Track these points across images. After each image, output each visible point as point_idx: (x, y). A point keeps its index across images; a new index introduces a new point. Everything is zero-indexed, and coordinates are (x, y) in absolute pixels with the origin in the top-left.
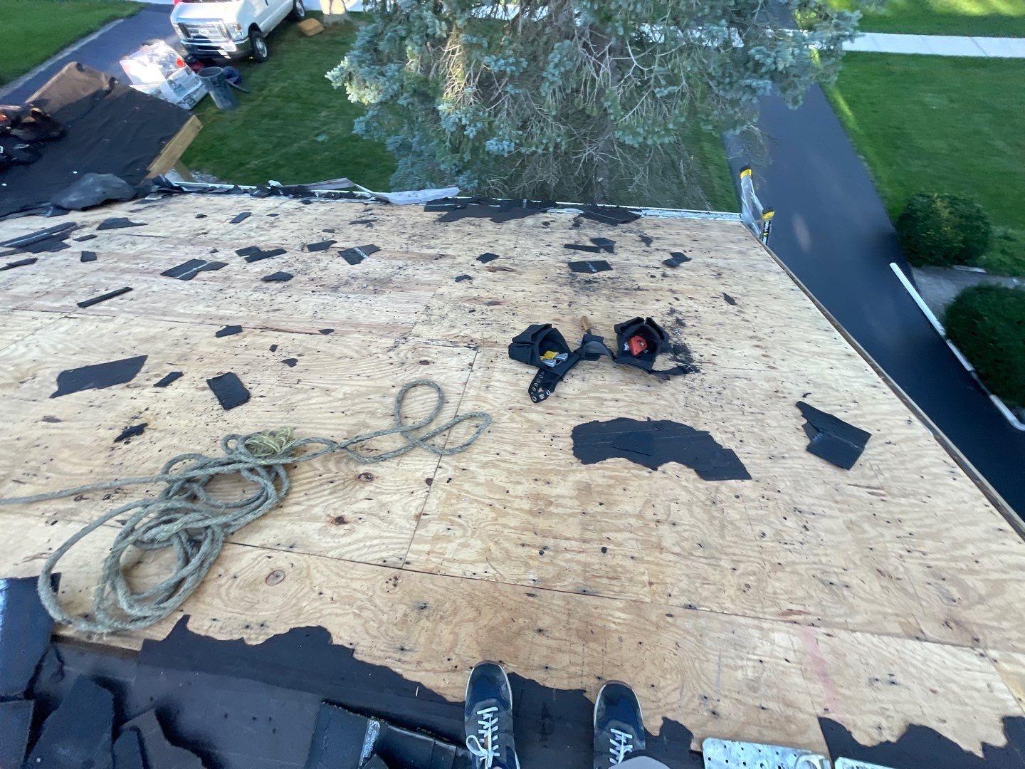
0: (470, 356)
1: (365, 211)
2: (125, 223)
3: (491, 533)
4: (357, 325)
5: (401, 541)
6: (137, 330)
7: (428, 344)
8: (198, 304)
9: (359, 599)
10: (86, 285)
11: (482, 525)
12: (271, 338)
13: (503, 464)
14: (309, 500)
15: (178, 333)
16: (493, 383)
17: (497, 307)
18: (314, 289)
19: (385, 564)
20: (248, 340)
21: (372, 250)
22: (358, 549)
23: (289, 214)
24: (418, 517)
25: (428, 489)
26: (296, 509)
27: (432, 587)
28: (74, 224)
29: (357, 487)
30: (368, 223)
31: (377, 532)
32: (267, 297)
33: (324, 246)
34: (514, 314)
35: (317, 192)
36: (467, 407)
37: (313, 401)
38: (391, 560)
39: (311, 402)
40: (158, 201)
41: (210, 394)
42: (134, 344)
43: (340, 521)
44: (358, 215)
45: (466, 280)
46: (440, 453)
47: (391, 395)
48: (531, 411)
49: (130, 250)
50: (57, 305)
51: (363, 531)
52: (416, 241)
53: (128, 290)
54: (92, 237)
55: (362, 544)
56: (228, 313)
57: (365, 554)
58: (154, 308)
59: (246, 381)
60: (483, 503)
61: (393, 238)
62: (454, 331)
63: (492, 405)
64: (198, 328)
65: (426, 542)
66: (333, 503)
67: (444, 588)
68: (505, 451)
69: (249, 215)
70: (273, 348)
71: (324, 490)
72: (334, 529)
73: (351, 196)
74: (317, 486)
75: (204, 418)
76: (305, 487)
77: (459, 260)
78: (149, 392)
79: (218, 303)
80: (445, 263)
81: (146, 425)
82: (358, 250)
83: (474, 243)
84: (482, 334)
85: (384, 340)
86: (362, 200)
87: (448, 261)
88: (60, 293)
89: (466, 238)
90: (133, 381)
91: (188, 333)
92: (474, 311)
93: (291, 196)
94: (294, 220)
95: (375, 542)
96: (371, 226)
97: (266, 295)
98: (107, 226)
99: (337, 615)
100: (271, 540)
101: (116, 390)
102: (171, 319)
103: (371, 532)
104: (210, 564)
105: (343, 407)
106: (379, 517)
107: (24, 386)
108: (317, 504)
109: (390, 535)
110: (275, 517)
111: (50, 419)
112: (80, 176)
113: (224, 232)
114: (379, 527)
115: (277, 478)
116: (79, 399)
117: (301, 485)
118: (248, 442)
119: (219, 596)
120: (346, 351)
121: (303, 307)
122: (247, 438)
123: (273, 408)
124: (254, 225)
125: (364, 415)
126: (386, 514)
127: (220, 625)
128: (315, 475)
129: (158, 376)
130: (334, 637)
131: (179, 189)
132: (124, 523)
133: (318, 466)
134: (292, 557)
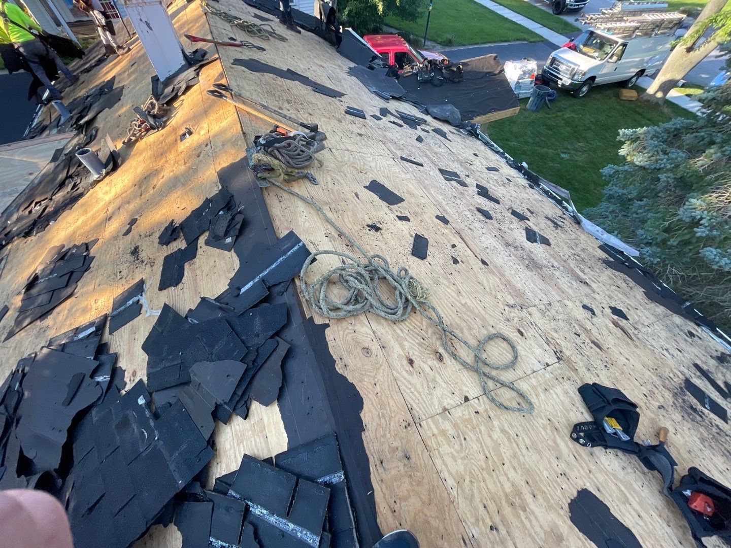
0: (552, 359)
1: (560, 217)
2: (444, 135)
3: (473, 472)
4: (503, 275)
5: (427, 410)
6: (411, 186)
7: (532, 324)
8: (441, 195)
9: (387, 411)
10: (409, 151)
11: (473, 461)
12: (456, 240)
13: (514, 445)
14: (407, 335)
15: (423, 201)
16: (551, 391)
17: (598, 350)
18: (497, 235)
19: (410, 410)
20: (446, 231)
21: (546, 242)
22: (406, 386)
23: (517, 185)
24: (445, 410)
25: (462, 402)
26: (399, 331)
27: (420, 453)
28: (426, 121)
29: (431, 356)
30: (556, 226)
31: (421, 390)
32: (471, 218)
33: (521, 217)
34: (606, 366)
35: (543, 185)
36: (523, 386)
37: (449, 291)
38: (414, 412)
39: (447, 289)
40: (464, 134)
41: (412, 240)
42: (405, 191)
43: (411, 362)
44: (554, 216)
45: (590, 313)
46: (486, 392)
47: (487, 330)
48: (562, 437)
49: (436, 149)
50: (394, 151)
51: (415, 380)
52: (576, 260)
53: (421, 165)
54: (428, 132)
55: (410, 386)
56: (449, 210)
57: (407, 393)
58: (424, 182)
59: (430, 250)
60: (483, 451)
61: (564, 245)
62: (555, 335)
63: (539, 403)
64: (432, 206)
65: (437, 428)
66: (415, 350)
67: (425, 463)
68: (523, 440)
69: (497, 170)
70: (454, 246)
71: (417, 339)
72: (405, 362)
73: (559, 202)
74: (416, 333)
75: (401, 249)
76: (411, 327)
77: (596, 296)
78: (393, 216)
79: (449, 202)
80: (584, 289)
81: (381, 229)
82: (537, 235)
83: (617, 296)
84: (571, 355)
85: (509, 297)
86: (564, 210)
87: (588, 290)
88: (399, 147)
89: (613, 288)
90: (392, 206)
91: (427, 205)
92: (579, 336)
93: (526, 177)
94: (517, 191)
95: (416, 393)
96: (556, 228)
97: (472, 217)
98: (437, 131)
99: (372, 404)
100: (379, 334)
101: (384, 204)
102: (426, 192)
103: (418, 386)
104: (353, 314)
105: (460, 309)
106: (428, 384)
107: (360, 174)
108: (408, 342)
109: (425, 399)
110: (389, 325)
111: (357, 195)
112: (447, 103)
113: (479, 170)
114: (424, 389)
115: (405, 308)
116: (371, 196)
117: (410, 324)
118: (411, 280)
119: (344, 332)
120: (485, 282)
121: (483, 239)
122: (412, 278)
123: (429, 274)
124: (495, 178)
125: (465, 324)
126: (432, 386)
127: (334, 344)
128: (419, 327)
129: (401, 212)
130: (363, 412)
131: (478, 135)
132: (344, 262)
133: (424, 323)
134: (380, 352)
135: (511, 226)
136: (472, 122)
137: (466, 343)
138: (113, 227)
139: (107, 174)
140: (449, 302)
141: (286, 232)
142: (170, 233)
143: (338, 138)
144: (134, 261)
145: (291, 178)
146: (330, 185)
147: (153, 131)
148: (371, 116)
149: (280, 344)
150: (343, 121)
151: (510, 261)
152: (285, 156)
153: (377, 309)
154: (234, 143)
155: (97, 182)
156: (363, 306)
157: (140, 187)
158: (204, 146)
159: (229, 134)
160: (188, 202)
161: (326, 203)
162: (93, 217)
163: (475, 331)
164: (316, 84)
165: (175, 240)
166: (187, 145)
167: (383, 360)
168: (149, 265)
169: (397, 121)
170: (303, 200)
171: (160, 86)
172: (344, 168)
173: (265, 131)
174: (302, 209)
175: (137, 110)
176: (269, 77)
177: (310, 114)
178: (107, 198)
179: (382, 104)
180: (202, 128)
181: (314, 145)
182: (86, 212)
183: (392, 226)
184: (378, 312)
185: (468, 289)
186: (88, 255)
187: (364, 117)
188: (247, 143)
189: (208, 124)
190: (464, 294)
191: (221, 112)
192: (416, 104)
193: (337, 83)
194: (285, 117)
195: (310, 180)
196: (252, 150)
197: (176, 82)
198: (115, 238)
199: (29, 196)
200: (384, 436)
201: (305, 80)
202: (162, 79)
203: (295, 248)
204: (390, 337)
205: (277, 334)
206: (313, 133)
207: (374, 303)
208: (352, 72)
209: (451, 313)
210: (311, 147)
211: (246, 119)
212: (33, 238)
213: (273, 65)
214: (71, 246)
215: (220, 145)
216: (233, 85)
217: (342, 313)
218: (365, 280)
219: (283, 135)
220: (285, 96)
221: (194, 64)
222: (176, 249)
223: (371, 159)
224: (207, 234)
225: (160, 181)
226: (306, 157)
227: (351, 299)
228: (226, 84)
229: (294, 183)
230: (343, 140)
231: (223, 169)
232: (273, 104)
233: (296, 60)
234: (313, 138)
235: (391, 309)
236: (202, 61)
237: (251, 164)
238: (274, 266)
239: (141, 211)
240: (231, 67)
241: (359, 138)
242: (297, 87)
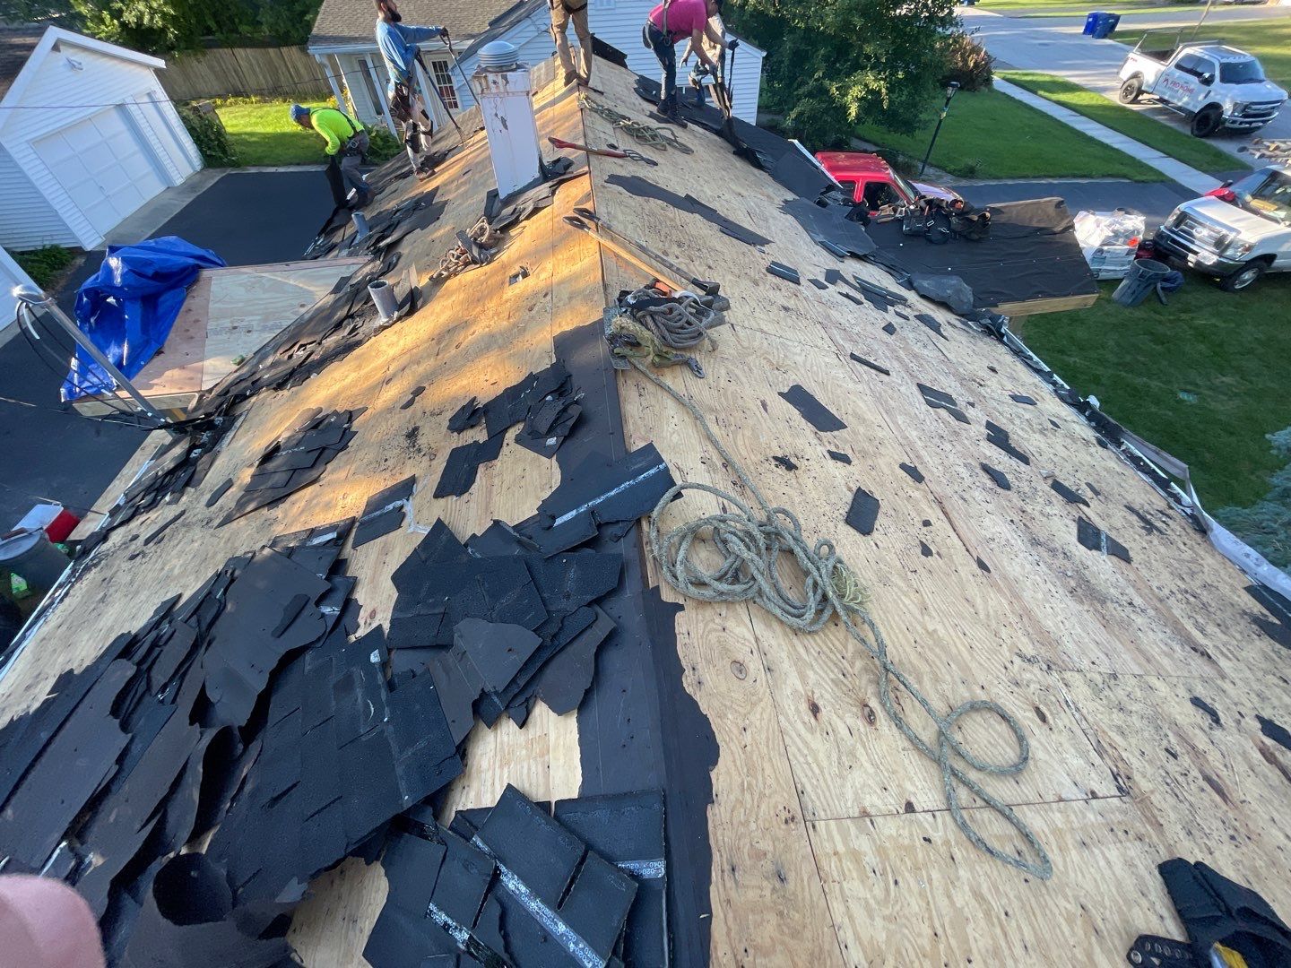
0: (1104, 786)
1: (1161, 511)
2: (935, 327)
3: (905, 954)
4: (1018, 597)
5: (830, 802)
6: (861, 404)
7: (1068, 706)
8: (916, 429)
9: (758, 781)
10: (868, 346)
11: (906, 930)
12: (934, 514)
14: (815, 659)
15: (880, 434)
16: (1096, 851)
18: (1015, 520)
19: (800, 794)
20: (917, 494)
21: (1120, 552)
22: (799, 750)
23: (1071, 437)
24: (864, 813)
25: (901, 811)
26: (801, 650)
27: (806, 879)
28: (906, 300)
29: (854, 709)
30: (1149, 527)
31: (825, 764)
32: (968, 481)
33: (1071, 497)
34: (1232, 838)
37: (906, 601)
38: (805, 798)
39: (903, 598)
40: (974, 330)
41: (849, 497)
42: (850, 411)
43: (815, 709)
44: (1147, 507)
45: (1209, 717)
46: (950, 806)
47: (971, 691)
48: (1107, 952)
49: (917, 349)
50: (841, 341)
51: (817, 742)
52: (1188, 603)
53: (887, 373)
54: (906, 318)
55: (806, 752)
56: (927, 458)
57: (798, 761)
58: (886, 401)
59: (881, 521)
61: (1161, 569)
62: (1118, 739)
63: (1066, 867)
64: (896, 446)
65: (845, 842)
66: (826, 691)
67: (812, 901)
68: (1019, 927)
69: (1032, 403)
70: (927, 523)
71: (832, 671)
72: (804, 707)
74: (831, 660)
75: (828, 508)
76: (825, 648)
77: (1227, 686)
78: (821, 450)
79: (929, 444)
80: (1201, 666)
81: (797, 468)
82: (1104, 538)
84: (1152, 792)
85: (1025, 639)
87: (1208, 670)
88: (851, 337)
90: (822, 434)
91: (886, 442)
92: (1175, 756)
93: (1093, 424)
94: (1069, 447)
95: (815, 766)
96: (1149, 531)
97: (970, 479)
98: (924, 319)
99: (734, 761)
100: (766, 644)
101: (808, 428)
102: (888, 420)
103: (821, 756)
104: (725, 600)
105: (921, 638)
106: (840, 758)
107: (776, 372)
108: (816, 673)
109: (830, 783)
110: (786, 634)
111: (764, 405)
112: (949, 274)
113: (996, 397)
114: (831, 764)
115: (819, 612)
116: (788, 410)
117: (824, 642)
118: (839, 565)
119: (706, 625)
120: (979, 601)
121: (987, 522)
122: (840, 562)
123: (873, 563)
124: (1027, 416)
125: (928, 669)
126: (847, 764)
127: (687, 641)
128: (840, 652)
129: (837, 446)
130: (715, 770)
131: (1002, 335)
132: (724, 509)
133: (850, 648)
134: (762, 675)
135: (1048, 509)
136: (995, 311)
137: (924, 702)
138: (391, 393)
139: (399, 319)
140: (903, 621)
141: (642, 444)
142: (468, 415)
143: (747, 310)
144: (408, 448)
145: (664, 362)
146: (723, 383)
147: (473, 266)
148: (809, 280)
149: (600, 619)
150: (761, 283)
151: (1036, 573)
152: (662, 327)
153: (769, 600)
154: (587, 297)
155: (384, 328)
156: (746, 590)
157: (439, 342)
158: (540, 296)
159: (581, 284)
160: (502, 374)
161: (712, 410)
162: (367, 377)
163: (945, 687)
164: (726, 221)
165: (472, 427)
166: (517, 291)
167: (765, 692)
168: (427, 458)
169: (853, 293)
170: (677, 398)
171: (497, 205)
172: (751, 358)
173: (637, 285)
174: (672, 413)
175: (461, 235)
176: (656, 204)
177: (710, 267)
178: (392, 352)
179: (831, 263)
180: (543, 269)
181: (708, 316)
182: (359, 367)
183: (817, 467)
184: (771, 606)
185: (944, 607)
186: (349, 428)
187: (797, 282)
188: (606, 299)
189: (554, 265)
190: (934, 614)
191: (576, 249)
192: (891, 269)
193: (761, 222)
194: (670, 267)
195: (692, 370)
196: (612, 311)
197: (520, 201)
198: (390, 410)
199: (293, 336)
200: (747, 822)
201: (710, 214)
202: (502, 196)
203: (652, 472)
204: (784, 655)
205: (599, 601)
206: (710, 297)
207: (766, 588)
208: (788, 207)
209: (903, 641)
210: (704, 319)
211: (611, 263)
212: (285, 393)
213: (665, 188)
214: (329, 412)
215: (565, 297)
216: (602, 212)
217: (708, 593)
218: (757, 546)
219: (665, 294)
220: (676, 235)
221: (551, 179)
222: (471, 441)
223: (798, 350)
224: (521, 426)
225: (468, 338)
226: (691, 332)
227: (726, 573)
228: (592, 210)
229: (666, 370)
230: (756, 314)
231: (563, 334)
232: (655, 246)
233: (702, 182)
234: (709, 304)
235: (794, 607)
236: (564, 174)
237: (608, 332)
238: (613, 493)
239: (432, 376)
240: (604, 187)
241: (783, 313)
242: (695, 222)
